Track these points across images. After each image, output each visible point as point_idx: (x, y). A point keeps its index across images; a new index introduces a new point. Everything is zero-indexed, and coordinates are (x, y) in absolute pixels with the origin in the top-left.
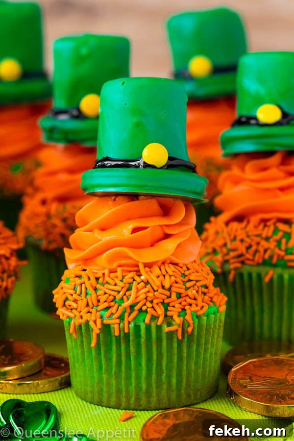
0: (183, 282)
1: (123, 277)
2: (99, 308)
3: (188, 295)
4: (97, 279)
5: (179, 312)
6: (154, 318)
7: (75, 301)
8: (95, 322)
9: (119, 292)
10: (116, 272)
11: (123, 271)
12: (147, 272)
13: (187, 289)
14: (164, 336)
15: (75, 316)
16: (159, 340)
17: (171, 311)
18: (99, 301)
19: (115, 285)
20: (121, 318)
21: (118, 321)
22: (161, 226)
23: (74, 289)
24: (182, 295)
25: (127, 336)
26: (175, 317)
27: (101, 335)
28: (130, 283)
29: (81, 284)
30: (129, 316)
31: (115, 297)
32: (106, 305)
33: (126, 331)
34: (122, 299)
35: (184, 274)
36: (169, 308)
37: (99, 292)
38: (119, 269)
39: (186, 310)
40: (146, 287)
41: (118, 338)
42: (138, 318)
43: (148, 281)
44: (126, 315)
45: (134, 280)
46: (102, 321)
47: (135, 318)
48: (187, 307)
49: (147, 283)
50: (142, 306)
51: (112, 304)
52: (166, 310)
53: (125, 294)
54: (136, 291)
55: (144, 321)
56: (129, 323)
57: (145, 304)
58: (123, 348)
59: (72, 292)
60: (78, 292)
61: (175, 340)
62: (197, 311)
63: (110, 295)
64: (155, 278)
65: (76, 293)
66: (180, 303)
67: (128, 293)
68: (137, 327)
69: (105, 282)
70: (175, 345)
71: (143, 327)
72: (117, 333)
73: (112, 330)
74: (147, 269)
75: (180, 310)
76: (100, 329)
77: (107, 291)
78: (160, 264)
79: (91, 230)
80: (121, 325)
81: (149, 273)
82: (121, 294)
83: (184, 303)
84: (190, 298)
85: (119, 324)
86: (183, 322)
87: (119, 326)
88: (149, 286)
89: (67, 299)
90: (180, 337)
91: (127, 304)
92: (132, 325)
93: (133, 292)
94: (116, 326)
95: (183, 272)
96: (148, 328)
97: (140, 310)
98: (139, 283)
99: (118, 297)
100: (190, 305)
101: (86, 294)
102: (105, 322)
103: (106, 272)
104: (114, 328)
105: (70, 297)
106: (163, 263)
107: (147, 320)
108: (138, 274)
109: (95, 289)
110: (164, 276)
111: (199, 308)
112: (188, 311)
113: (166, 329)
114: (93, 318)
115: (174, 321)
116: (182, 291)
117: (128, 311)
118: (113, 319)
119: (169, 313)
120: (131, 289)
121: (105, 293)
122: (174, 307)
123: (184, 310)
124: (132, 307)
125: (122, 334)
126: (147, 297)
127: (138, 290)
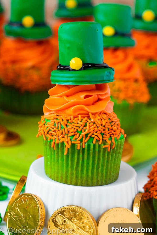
0: (110, 122)
1: (82, 120)
2: (69, 135)
3: (112, 129)
4: (68, 120)
5: (109, 138)
6: (98, 141)
7: (55, 131)
8: (67, 142)
9: (79, 127)
10: (78, 117)
11: (82, 117)
12: (93, 117)
13: (112, 126)
14: (102, 150)
15: (55, 139)
16: (99, 152)
17: (105, 137)
18: (69, 132)
19: (78, 123)
20: (81, 141)
21: (79, 142)
22: (97, 95)
23: (54, 125)
24: (110, 129)
25: (83, 149)
26: (107, 140)
27: (70, 149)
28: (85, 123)
29: (58, 123)
30: (85, 140)
31: (77, 130)
32: (73, 134)
33: (84, 147)
34: (81, 131)
35: (109, 119)
36: (104, 136)
37: (69, 127)
38: (79, 116)
39: (112, 137)
40: (93, 125)
41: (79, 151)
42: (90, 141)
43: (94, 122)
44: (84, 139)
45: (87, 121)
46: (71, 142)
47: (88, 141)
48: (112, 135)
49: (94, 123)
50: (91, 135)
51: (76, 133)
52: (103, 137)
53: (83, 129)
54: (89, 127)
55: (92, 142)
56: (85, 143)
57: (93, 134)
58: (81, 155)
59: (53, 127)
60: (56, 127)
61: (107, 152)
62: (117, 137)
63: (75, 129)
64: (97, 121)
65: (55, 127)
66: (109, 133)
67: (84, 128)
68: (89, 146)
69: (72, 122)
70: (106, 154)
71: (92, 145)
72: (78, 148)
73: (76, 147)
74: (93, 116)
75: (109, 137)
76: (70, 146)
77: (73, 127)
78: (99, 113)
79: (61, 97)
80: (81, 144)
81: (94, 118)
82: (81, 128)
83: (111, 133)
84: (113, 131)
85: (80, 144)
86: (111, 143)
87: (80, 145)
88: (95, 125)
89: (50, 130)
90: (109, 151)
91: (84, 133)
92: (86, 144)
93: (87, 127)
94: (79, 145)
95: (109, 118)
96: (94, 146)
97: (91, 137)
98: (90, 123)
99: (79, 130)
100: (113, 134)
101: (61, 128)
102: (73, 142)
103: (72, 117)
104: (77, 145)
105: (52, 129)
106: (100, 113)
107: (94, 142)
108: (89, 118)
109: (66, 125)
110: (101, 119)
111: (117, 136)
112: (113, 138)
113: (103, 146)
114: (66, 140)
115: (107, 142)
116: (110, 127)
117: (85, 137)
118: (77, 141)
119: (104, 139)
120: (86, 126)
121: (72, 128)
122: (106, 135)
123: (111, 137)
124: (86, 135)
125: (81, 149)
126: (94, 130)
127: (90, 127)
